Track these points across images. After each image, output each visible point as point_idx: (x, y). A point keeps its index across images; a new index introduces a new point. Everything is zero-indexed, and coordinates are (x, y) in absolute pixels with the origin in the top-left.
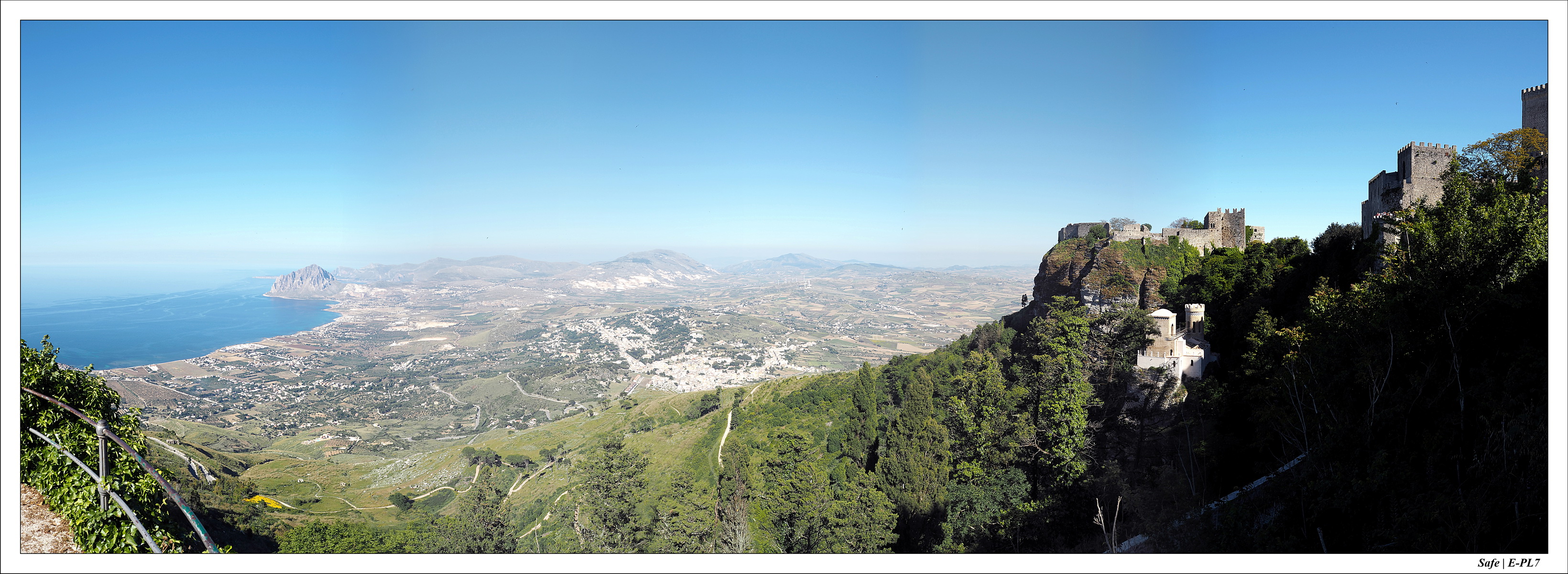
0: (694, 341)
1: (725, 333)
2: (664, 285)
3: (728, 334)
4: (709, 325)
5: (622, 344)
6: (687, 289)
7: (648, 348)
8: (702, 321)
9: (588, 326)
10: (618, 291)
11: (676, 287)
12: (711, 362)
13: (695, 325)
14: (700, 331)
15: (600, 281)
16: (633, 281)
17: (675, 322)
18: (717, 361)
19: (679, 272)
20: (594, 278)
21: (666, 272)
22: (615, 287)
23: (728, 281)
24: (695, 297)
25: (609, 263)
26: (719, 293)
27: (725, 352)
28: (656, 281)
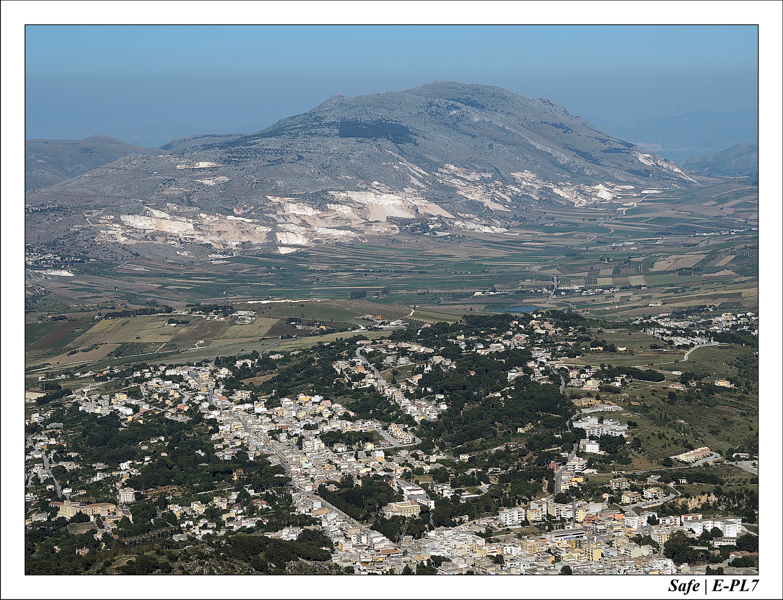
0: (593, 448)
1: (715, 420)
2: (471, 226)
3: (727, 423)
4: (651, 385)
5: (304, 460)
6: (559, 241)
7: (407, 476)
8: (620, 371)
9: (165, 395)
10: (283, 251)
11: (516, 234)
12: (661, 535)
13: (592, 385)
14: (614, 408)
15: (209, 212)
16: (345, 210)
17: (512, 375)
18: (685, 528)
19: (527, 174)
20: (186, 200)
21: (474, 176)
22: (271, 235)
23: (727, 209)
24: (594, 274)
25: (245, 140)
26: (691, 260)
27: (718, 493)
28: (435, 210)
